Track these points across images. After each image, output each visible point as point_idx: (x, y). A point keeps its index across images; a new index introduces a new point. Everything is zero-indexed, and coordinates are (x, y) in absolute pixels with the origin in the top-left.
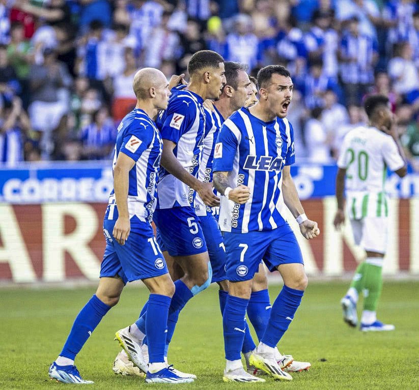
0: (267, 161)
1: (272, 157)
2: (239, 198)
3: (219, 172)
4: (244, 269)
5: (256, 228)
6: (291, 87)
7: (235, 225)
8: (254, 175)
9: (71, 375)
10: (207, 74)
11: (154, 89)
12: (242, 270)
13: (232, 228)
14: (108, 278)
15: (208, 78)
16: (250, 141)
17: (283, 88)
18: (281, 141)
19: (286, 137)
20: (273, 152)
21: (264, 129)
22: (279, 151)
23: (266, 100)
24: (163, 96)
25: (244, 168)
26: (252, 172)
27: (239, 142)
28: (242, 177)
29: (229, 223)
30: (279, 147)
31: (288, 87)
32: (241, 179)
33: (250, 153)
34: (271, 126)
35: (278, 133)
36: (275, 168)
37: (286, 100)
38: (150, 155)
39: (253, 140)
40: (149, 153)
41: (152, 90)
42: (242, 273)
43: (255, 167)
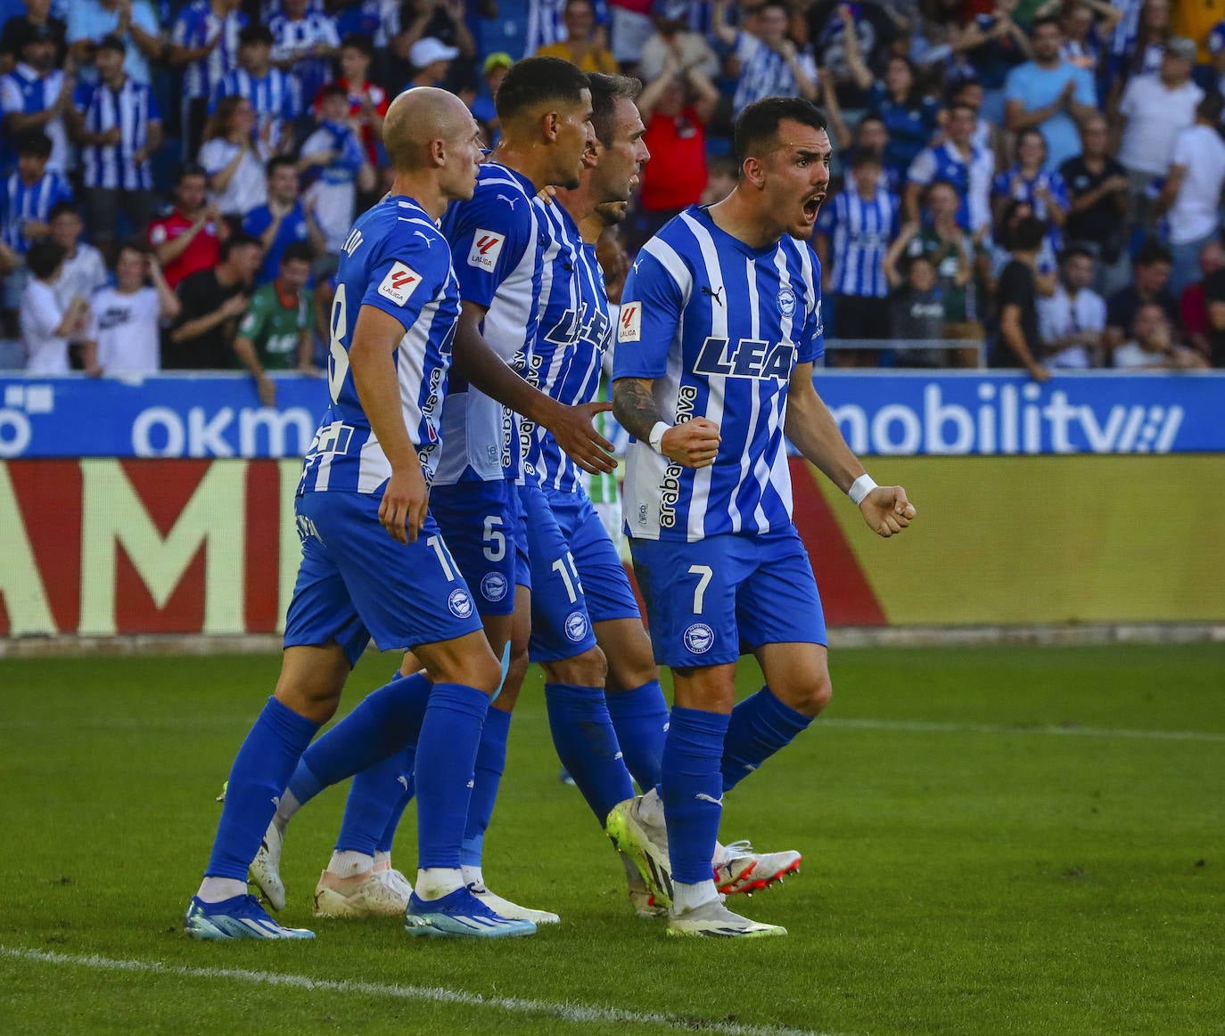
0: (755, 353)
1: (767, 343)
2: (692, 451)
3: (631, 381)
4: (704, 633)
5: (726, 529)
6: (828, 155)
7: (669, 520)
8: (721, 389)
9: (249, 922)
10: (550, 118)
11: (443, 142)
12: (699, 637)
13: (663, 529)
14: (308, 649)
15: (553, 129)
16: (713, 298)
17: (809, 158)
18: (790, 299)
19: (804, 289)
20: (771, 329)
21: (750, 265)
22: (786, 325)
23: (761, 189)
24: (465, 162)
25: (695, 371)
26: (717, 381)
27: (686, 302)
28: (690, 393)
29: (653, 516)
30: (787, 316)
31: (822, 157)
32: (688, 400)
33: (713, 333)
34: (767, 258)
35: (784, 275)
36: (776, 371)
37: (813, 193)
38: (434, 321)
39: (723, 296)
40: (432, 315)
41: (437, 147)
42: (700, 645)
43: (725, 370)
